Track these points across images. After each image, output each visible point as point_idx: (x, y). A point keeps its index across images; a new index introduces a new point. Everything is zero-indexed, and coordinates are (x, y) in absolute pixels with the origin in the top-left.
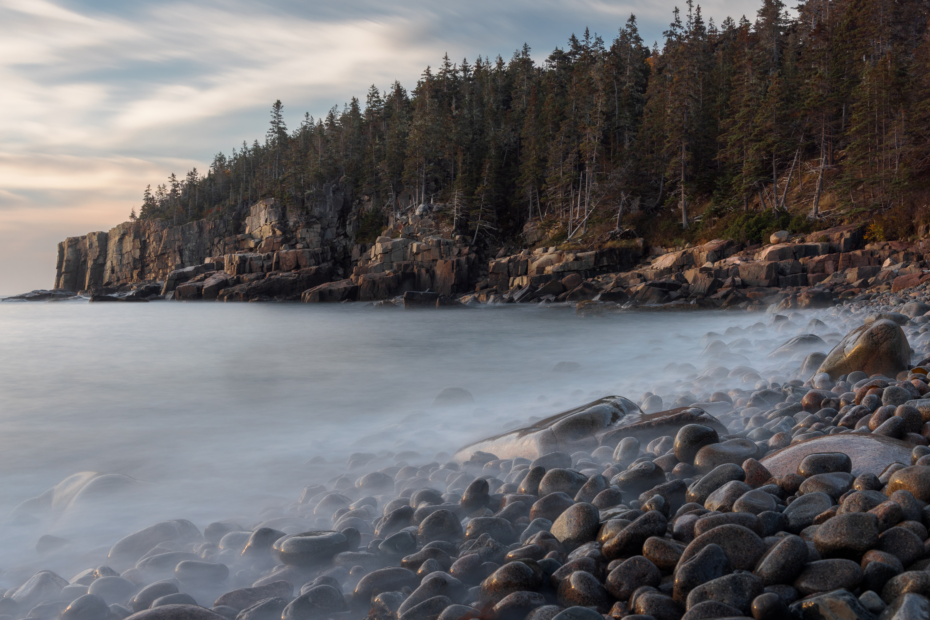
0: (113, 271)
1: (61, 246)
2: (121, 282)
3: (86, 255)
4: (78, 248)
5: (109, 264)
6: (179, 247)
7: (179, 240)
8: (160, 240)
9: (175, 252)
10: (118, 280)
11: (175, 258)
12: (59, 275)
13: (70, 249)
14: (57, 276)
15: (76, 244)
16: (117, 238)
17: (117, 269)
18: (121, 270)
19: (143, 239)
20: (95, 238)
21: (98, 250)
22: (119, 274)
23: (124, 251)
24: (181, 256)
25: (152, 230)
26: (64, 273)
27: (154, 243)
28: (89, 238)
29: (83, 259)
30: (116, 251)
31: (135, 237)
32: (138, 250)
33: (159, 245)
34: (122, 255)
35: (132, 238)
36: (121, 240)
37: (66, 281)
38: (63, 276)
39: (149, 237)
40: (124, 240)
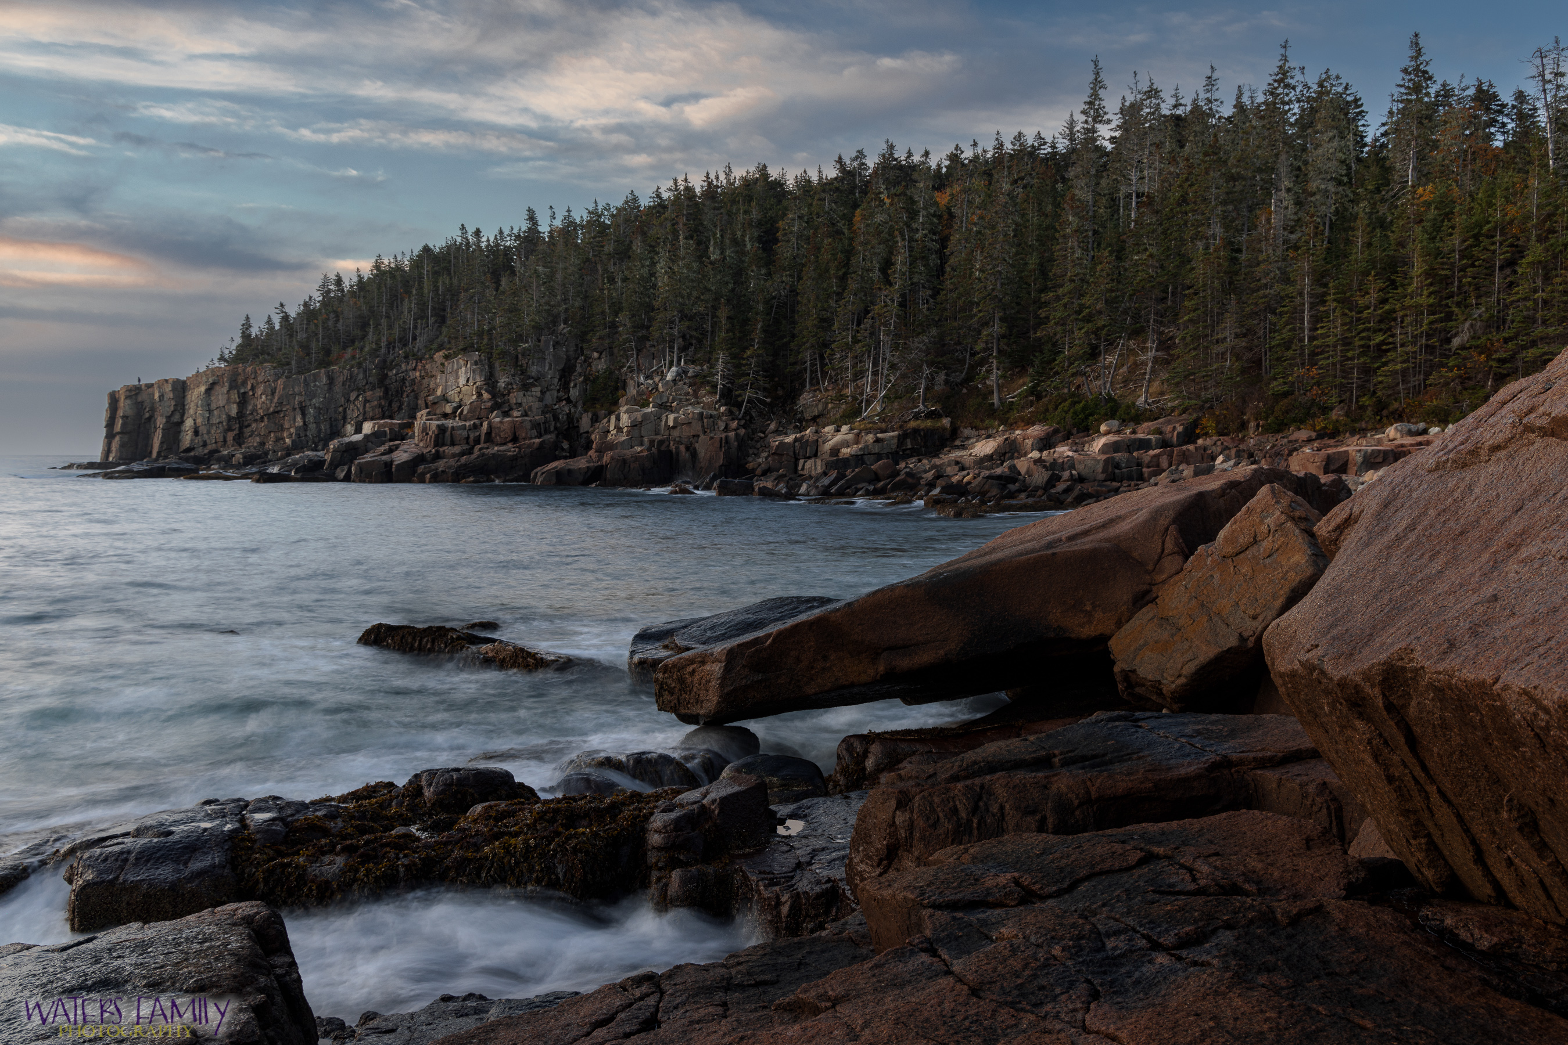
0: (196, 432)
1: (113, 396)
2: (209, 448)
3: (153, 410)
4: (140, 399)
5: (189, 423)
6: (300, 403)
7: (300, 394)
8: (273, 393)
9: (294, 409)
10: (205, 445)
11: (295, 418)
12: (110, 436)
13: (128, 402)
14: (107, 437)
15: (137, 394)
16: (203, 389)
17: (203, 430)
18: (209, 432)
19: (242, 391)
20: (168, 388)
21: (173, 403)
22: (206, 437)
23: (213, 406)
24: (304, 415)
25: (260, 379)
26: (118, 433)
27: (264, 397)
28: (159, 387)
29: (147, 415)
30: (202, 406)
31: (231, 388)
32: (235, 406)
33: (271, 401)
34: (210, 411)
35: (225, 389)
36: (209, 391)
37: (122, 445)
38: (117, 438)
39: (253, 388)
40: (213, 392)
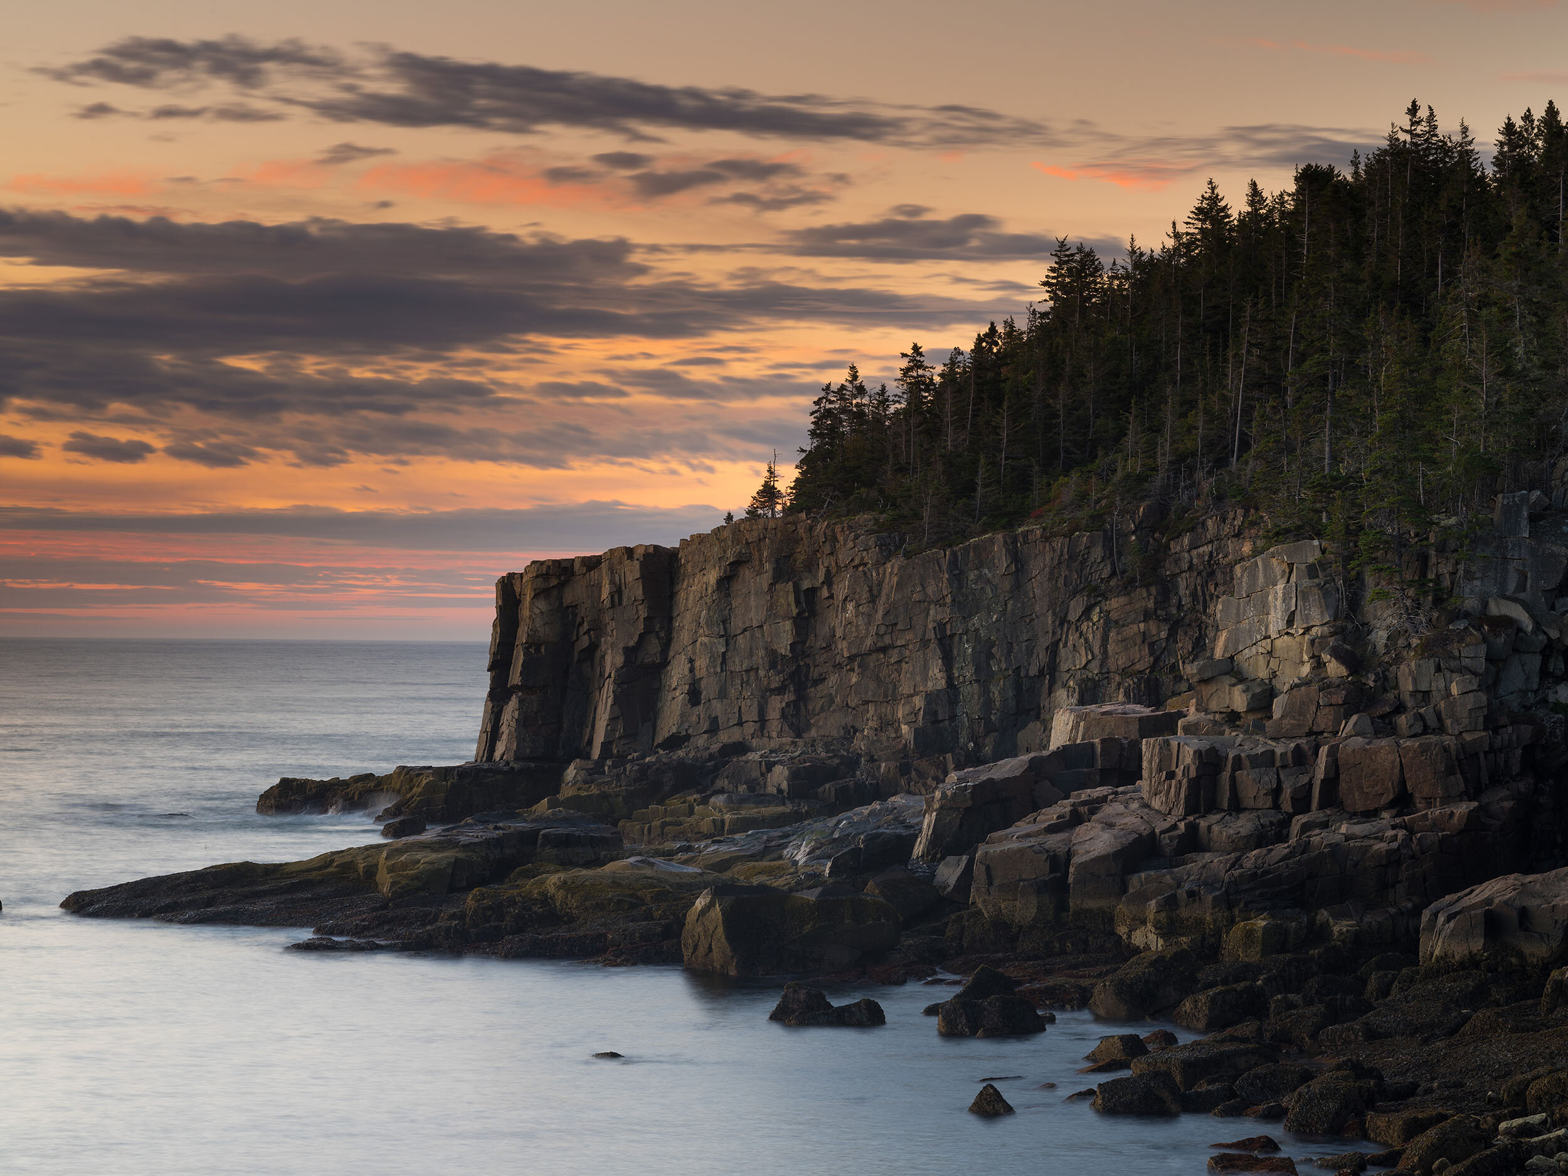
0: (694, 696)
1: (508, 588)
2: (725, 737)
3: (598, 628)
4: (568, 598)
5: (677, 674)
6: (941, 626)
7: (939, 602)
8: (873, 599)
9: (925, 643)
10: (714, 728)
11: (926, 668)
12: (498, 696)
13: (542, 605)
14: (491, 695)
15: (561, 586)
16: (712, 577)
17: (709, 688)
18: (722, 695)
19: (806, 585)
20: (632, 572)
21: (643, 613)
22: (717, 707)
23: (737, 624)
24: (948, 661)
25: (843, 557)
26: (516, 688)
27: (850, 607)
28: (612, 570)
29: (585, 642)
30: (710, 623)
31: (779, 576)
32: (788, 625)
33: (870, 616)
34: (728, 638)
35: (765, 580)
36: (725, 583)
37: (524, 722)
38: (513, 703)
39: (829, 581)
40: (736, 586)
